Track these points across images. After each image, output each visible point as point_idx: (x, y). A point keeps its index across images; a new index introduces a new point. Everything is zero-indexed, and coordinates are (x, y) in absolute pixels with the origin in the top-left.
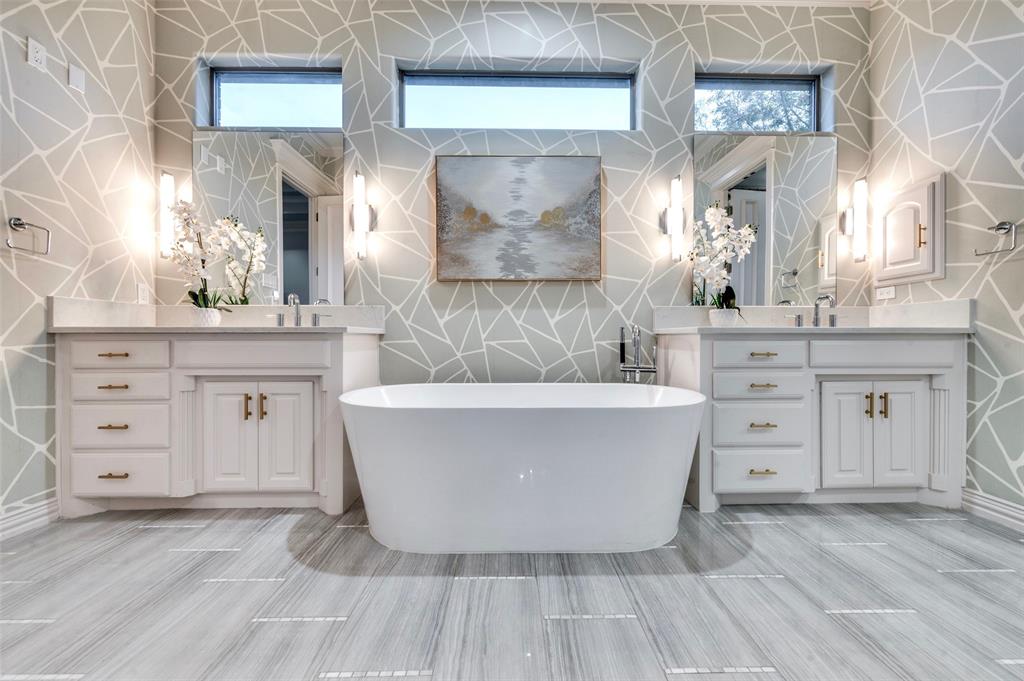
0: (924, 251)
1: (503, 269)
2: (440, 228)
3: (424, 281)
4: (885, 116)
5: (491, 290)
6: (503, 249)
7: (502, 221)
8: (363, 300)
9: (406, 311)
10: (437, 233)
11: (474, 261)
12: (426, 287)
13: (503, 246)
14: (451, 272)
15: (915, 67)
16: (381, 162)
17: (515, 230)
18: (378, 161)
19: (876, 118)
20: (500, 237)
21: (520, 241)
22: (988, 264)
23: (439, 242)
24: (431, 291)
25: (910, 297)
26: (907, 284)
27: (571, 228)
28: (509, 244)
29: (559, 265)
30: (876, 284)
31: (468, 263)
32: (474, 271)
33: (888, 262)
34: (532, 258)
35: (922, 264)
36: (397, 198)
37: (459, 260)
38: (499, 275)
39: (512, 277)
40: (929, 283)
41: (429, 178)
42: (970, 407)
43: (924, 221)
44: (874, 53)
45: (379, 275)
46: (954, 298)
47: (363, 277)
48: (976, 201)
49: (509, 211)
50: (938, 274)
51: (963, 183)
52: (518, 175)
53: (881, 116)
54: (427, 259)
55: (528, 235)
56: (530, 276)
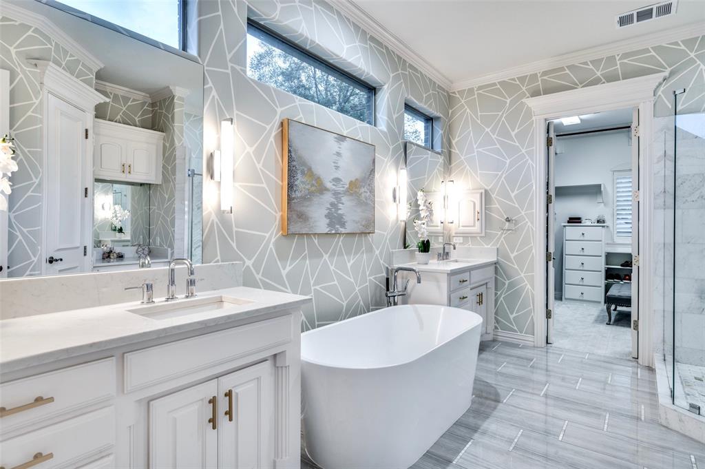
0: (478, 224)
1: (329, 225)
2: (291, 187)
3: (271, 235)
4: (457, 152)
5: (316, 241)
6: (328, 209)
7: (329, 185)
8: (219, 258)
9: (257, 265)
10: (288, 192)
11: (311, 218)
12: (273, 240)
13: (329, 206)
14: (296, 228)
15: (471, 134)
16: (237, 109)
17: (336, 194)
18: (235, 109)
19: (452, 150)
20: (328, 198)
21: (339, 202)
22: (502, 233)
23: (290, 199)
24: (276, 243)
25: (470, 243)
26: (468, 237)
27: (363, 195)
28: (332, 204)
29: (357, 223)
30: (454, 235)
31: (308, 219)
32: (312, 227)
33: (461, 225)
34: (344, 217)
35: (477, 228)
36: (250, 150)
37: (303, 217)
38: (326, 230)
39: (333, 232)
40: (478, 238)
41: (276, 136)
42: (496, 294)
43: (478, 209)
44: (452, 117)
45: (235, 229)
46: (489, 246)
47: (220, 231)
48: (497, 206)
49: (332, 177)
50: (483, 235)
51: (493, 196)
52: (338, 150)
53: (455, 151)
54: (274, 213)
55: (342, 198)
56: (343, 230)
